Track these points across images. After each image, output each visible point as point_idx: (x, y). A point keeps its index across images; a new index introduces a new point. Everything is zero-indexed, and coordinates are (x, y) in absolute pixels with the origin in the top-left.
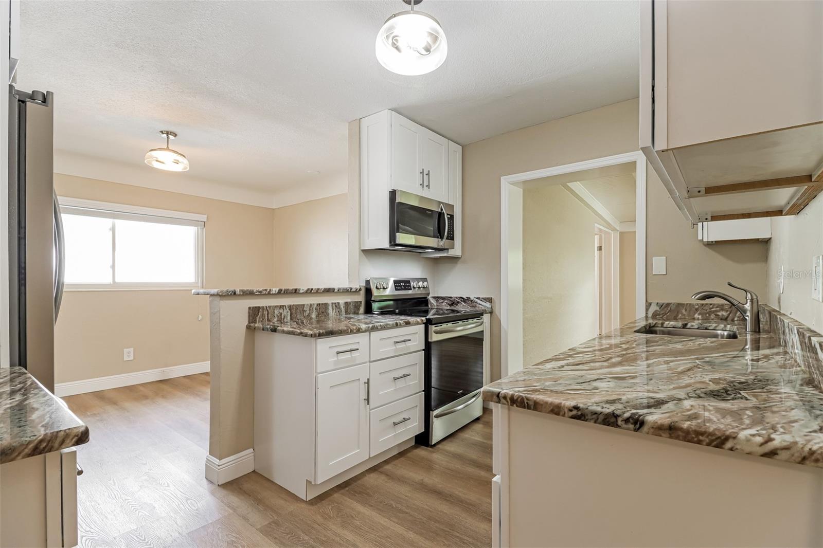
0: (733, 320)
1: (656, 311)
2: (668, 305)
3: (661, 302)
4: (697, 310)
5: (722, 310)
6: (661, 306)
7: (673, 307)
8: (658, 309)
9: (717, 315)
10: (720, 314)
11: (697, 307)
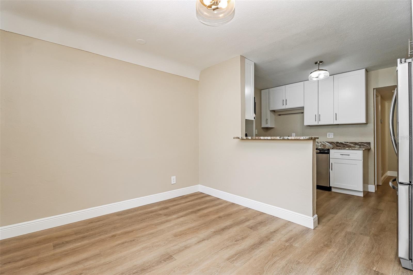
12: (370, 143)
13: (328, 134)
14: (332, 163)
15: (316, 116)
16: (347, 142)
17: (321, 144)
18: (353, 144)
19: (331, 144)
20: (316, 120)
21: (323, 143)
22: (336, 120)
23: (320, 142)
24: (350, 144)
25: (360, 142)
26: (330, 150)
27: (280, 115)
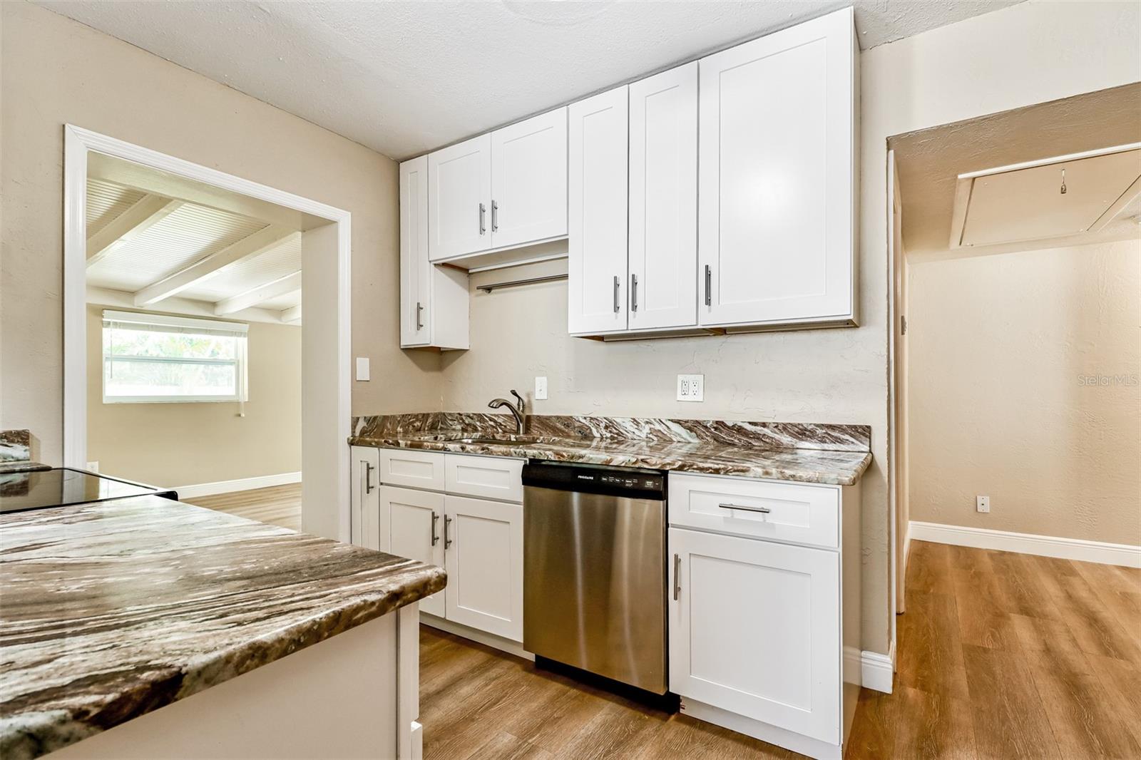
0: (424, 429)
1: (364, 427)
2: (375, 418)
3: (368, 415)
4: (399, 422)
5: (417, 420)
6: (368, 420)
7: (379, 421)
8: (365, 424)
9: (414, 426)
10: (415, 425)
11: (399, 419)
12: (869, 427)
13: (680, 378)
14: (676, 556)
15: (617, 285)
16: (764, 425)
17: (652, 431)
18: (791, 435)
19: (691, 430)
20: (616, 308)
21: (657, 427)
22: (708, 302)
23: (647, 423)
24: (777, 436)
25: (821, 426)
26: (671, 476)
27: (489, 289)
